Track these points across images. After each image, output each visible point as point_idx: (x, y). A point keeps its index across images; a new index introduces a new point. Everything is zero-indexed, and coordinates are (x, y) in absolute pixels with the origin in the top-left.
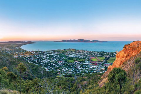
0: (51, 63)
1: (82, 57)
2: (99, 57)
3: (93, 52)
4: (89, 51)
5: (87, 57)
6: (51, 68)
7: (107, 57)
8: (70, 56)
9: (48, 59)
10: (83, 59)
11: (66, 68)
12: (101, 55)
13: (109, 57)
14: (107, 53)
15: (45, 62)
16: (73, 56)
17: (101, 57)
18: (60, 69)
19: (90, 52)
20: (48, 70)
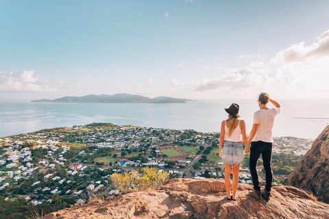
0: (42, 175)
1: (136, 144)
2: (182, 145)
3: (163, 131)
4: (150, 129)
5: (149, 145)
6: (48, 193)
7: (206, 146)
8: (100, 145)
9: (29, 164)
10: (141, 151)
11: (99, 182)
12: (186, 141)
13: (210, 145)
14: (201, 134)
15: (17, 178)
16: (109, 145)
17: (188, 145)
18: (81, 189)
19: (154, 131)
20: (39, 199)
